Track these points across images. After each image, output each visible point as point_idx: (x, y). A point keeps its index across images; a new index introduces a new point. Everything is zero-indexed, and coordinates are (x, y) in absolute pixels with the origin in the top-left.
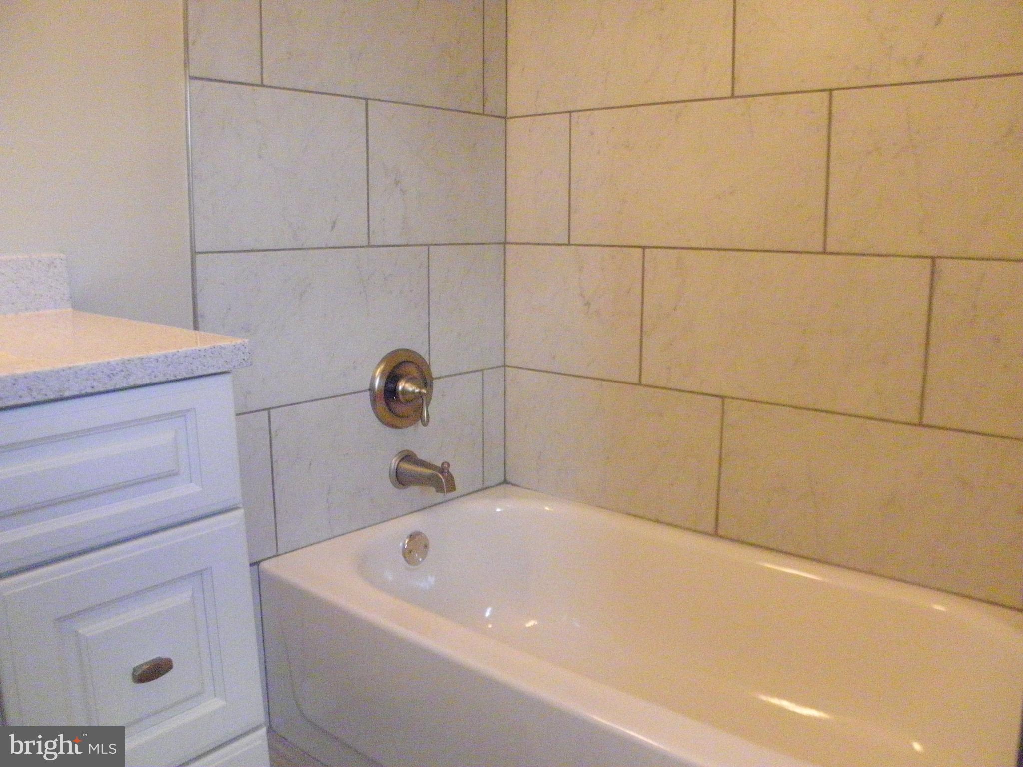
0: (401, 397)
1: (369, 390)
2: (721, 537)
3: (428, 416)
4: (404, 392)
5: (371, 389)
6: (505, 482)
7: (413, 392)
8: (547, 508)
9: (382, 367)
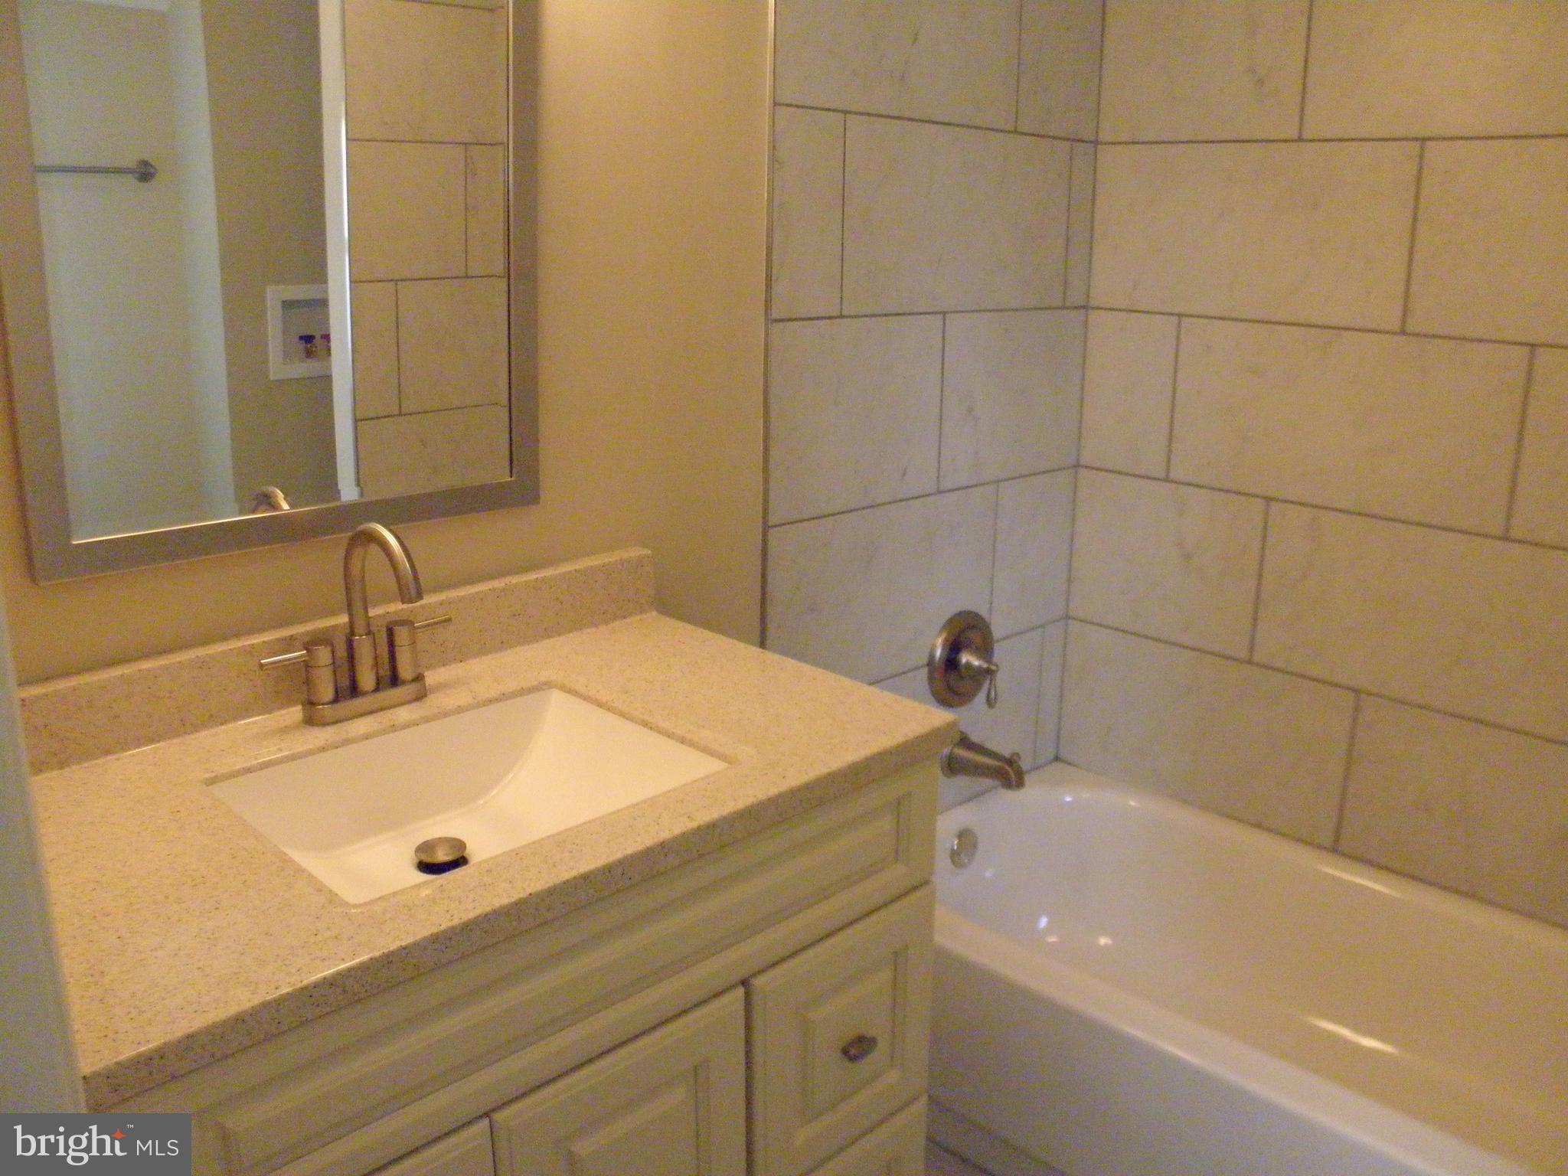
0: (963, 670)
1: (928, 665)
2: (1344, 855)
3: (996, 695)
4: (968, 665)
5: (930, 663)
6: (1057, 759)
7: (980, 667)
8: (1133, 803)
9: (944, 635)
